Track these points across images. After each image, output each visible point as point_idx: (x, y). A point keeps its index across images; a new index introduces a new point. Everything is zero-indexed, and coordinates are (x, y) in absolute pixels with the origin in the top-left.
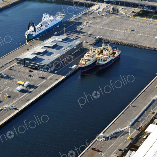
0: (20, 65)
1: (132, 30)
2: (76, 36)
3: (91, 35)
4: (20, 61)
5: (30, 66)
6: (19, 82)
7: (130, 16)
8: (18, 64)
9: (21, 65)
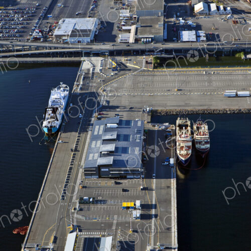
0: (90, 177)
1: (178, 90)
2: (116, 115)
3: (131, 108)
4: (91, 171)
5: (110, 176)
6: (125, 204)
7: (150, 69)
8: (87, 177)
9: (93, 177)
